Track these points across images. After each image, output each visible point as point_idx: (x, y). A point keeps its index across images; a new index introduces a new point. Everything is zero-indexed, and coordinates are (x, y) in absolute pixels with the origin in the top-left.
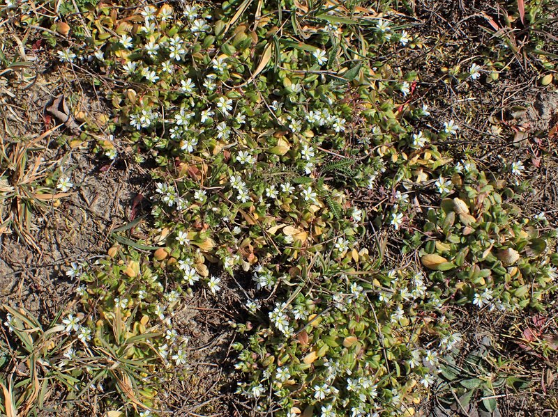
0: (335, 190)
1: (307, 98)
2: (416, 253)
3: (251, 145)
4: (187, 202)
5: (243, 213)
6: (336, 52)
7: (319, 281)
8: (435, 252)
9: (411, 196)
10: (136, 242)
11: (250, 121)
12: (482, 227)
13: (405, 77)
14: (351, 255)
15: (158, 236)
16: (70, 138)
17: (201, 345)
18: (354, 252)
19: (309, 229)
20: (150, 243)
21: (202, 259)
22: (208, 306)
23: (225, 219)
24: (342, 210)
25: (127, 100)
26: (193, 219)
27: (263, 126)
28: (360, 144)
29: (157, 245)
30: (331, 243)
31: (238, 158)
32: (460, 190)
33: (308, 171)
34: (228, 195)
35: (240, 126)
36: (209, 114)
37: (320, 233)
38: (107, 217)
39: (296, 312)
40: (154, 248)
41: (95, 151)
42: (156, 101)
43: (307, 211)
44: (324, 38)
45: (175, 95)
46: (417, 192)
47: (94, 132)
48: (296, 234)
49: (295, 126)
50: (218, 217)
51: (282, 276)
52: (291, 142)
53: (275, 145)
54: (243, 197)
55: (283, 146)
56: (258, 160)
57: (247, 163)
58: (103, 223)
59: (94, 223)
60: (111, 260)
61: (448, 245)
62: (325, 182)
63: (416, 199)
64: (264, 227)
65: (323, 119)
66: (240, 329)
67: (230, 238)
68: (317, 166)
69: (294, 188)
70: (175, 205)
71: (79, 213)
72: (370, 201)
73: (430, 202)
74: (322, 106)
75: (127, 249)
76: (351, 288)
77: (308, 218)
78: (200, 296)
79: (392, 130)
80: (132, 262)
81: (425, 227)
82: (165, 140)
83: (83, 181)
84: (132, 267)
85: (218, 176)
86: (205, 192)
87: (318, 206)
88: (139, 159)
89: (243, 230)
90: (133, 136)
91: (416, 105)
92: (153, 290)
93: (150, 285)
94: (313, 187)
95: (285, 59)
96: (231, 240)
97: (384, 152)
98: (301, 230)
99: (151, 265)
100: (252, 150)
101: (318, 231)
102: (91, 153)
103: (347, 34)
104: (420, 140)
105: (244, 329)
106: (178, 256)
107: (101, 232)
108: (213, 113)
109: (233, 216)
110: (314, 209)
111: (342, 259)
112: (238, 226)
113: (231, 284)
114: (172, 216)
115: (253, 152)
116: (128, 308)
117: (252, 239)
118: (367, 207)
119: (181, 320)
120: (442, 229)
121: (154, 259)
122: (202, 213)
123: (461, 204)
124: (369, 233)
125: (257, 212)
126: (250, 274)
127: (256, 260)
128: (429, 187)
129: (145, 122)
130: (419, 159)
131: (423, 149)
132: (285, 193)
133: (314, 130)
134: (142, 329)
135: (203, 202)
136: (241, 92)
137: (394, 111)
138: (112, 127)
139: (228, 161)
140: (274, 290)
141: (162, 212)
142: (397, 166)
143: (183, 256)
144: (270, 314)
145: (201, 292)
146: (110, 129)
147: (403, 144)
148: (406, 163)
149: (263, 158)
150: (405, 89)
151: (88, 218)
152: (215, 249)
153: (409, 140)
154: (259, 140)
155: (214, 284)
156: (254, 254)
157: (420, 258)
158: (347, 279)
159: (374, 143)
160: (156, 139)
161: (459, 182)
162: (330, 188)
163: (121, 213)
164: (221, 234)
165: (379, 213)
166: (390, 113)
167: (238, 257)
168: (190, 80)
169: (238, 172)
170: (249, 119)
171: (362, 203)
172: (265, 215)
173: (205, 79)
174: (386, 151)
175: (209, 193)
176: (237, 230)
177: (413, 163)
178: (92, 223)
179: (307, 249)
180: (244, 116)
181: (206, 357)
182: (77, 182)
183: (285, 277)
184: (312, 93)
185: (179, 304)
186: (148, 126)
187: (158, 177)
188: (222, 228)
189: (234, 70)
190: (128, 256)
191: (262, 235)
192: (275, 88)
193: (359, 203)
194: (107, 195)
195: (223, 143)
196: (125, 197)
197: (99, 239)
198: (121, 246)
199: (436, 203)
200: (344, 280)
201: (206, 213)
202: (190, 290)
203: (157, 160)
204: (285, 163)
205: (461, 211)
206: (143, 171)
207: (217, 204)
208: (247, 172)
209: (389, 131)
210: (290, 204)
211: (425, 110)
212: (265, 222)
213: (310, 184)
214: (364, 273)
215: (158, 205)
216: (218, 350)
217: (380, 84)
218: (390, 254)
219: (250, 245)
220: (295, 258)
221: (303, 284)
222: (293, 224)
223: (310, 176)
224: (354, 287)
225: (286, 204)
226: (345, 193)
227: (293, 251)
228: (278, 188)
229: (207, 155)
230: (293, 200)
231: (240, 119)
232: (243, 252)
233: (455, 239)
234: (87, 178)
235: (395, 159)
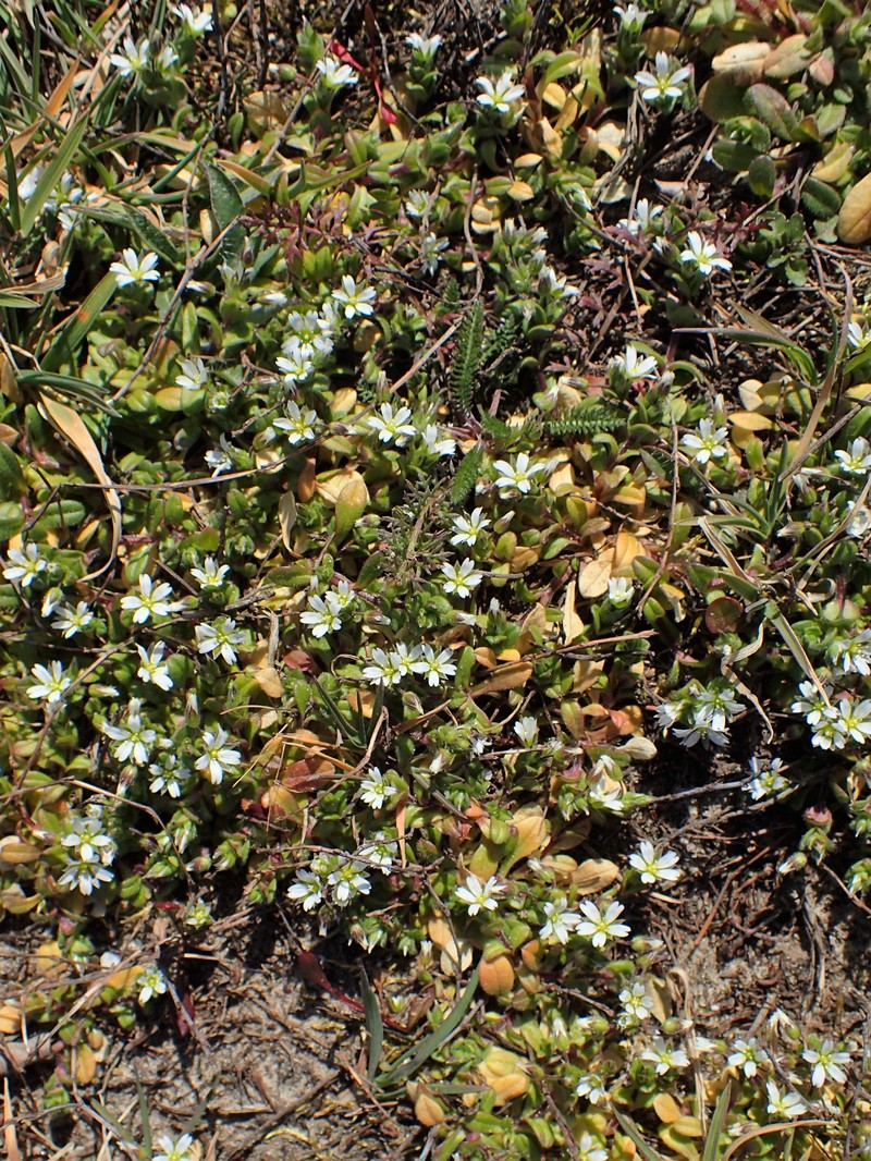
0: (538, 398)
1: (240, 362)
2: (820, 247)
3: (300, 580)
4: (380, 836)
5: (485, 688)
6: (145, 223)
7: (778, 557)
8: (840, 189)
9: (650, 193)
10: (428, 1030)
11: (234, 552)
12: (832, 23)
13: (307, 65)
14: (744, 434)
15: (444, 958)
16: (60, 1072)
17: (807, 976)
18: (739, 419)
19: (616, 521)
20: (450, 991)
21: (564, 863)
22: (704, 904)
23: (479, 747)
24: (602, 401)
25: (20, 870)
26: (438, 837)
27: (263, 520)
28: (437, 273)
29: (466, 975)
30: (686, 473)
31: (319, 632)
32: (692, 48)
33: (447, 447)
34: (412, 708)
35: (231, 585)
36: (157, 657)
37: (641, 493)
38: (324, 1073)
39: (847, 665)
40: (472, 982)
41: (126, 1020)
42: (58, 791)
43: (560, 504)
44: (91, 241)
45: (63, 732)
46: (644, 173)
47: (73, 1000)
48: (615, 563)
49: (299, 427)
50: (464, 766)
51: (718, 657)
52: (344, 461)
53: (330, 510)
54: (437, 668)
55: (344, 489)
56: (353, 579)
57: (346, 615)
58: (336, 1093)
59: (326, 1116)
60: (449, 1123)
61: (837, 146)
62: (501, 417)
63: (664, 186)
64: (550, 646)
65: (317, 341)
66: (820, 848)
67: (540, 758)
68: (446, 419)
69: (477, 511)
70: (373, 873)
71: (279, 1145)
72: (613, 313)
73: (687, 149)
74: (278, 327)
75: (441, 1066)
76: (847, 469)
77: (581, 507)
78: (666, 915)
79: (436, 160)
80: (482, 1067)
81: (758, 190)
82: (178, 818)
83: (197, 1092)
84: (497, 1075)
85: (348, 714)
86: (375, 772)
87: (560, 467)
88: (198, 914)
89: (532, 709)
90: (132, 898)
91: (397, 68)
92: (589, 1044)
93: (574, 1047)
94: (498, 456)
95: (103, 375)
96: (545, 759)
97: (490, 214)
98: (608, 545)
99: (516, 1015)
100: (314, 580)
101: (633, 496)
102: (126, 1035)
103: (114, 176)
104: (501, 92)
105: (822, 835)
106: (525, 930)
107: (360, 1111)
108: (160, 645)
109: (481, 721)
110: (563, 480)
111: (745, 464)
112: (516, 718)
113: (674, 814)
114: (403, 894)
115: (323, 580)
116: (611, 1136)
117: (569, 696)
118: (624, 330)
119: (711, 999)
120: (783, 143)
121: (502, 1000)
122: (431, 806)
123: (736, 58)
124: (702, 356)
125: (498, 648)
126: (668, 746)
127: (637, 712)
128: (646, 134)
129: (98, 851)
130: (553, 125)
131: (530, 95)
132: (480, 541)
133: (338, 384)
134: (690, 1126)
135: (399, 788)
136: (142, 542)
137: (386, 136)
138: (81, 945)
139: (318, 663)
140: (754, 699)
141: (378, 917)
142: (546, 195)
143: (532, 915)
144: (816, 741)
145: (656, 908)
146: (81, 954)
147: (490, 150)
148: (547, 166)
149: (353, 562)
150: (338, 74)
151: (304, 1128)
152: (553, 813)
153: (487, 125)
154: (297, 551)
155: (655, 865)
156: (618, 707)
157: (839, 243)
158: (816, 471)
159: (453, 232)
160: (164, 840)
161: (670, 38)
162: (524, 412)
163: (332, 1030)
164: (516, 779)
165: (658, 308)
166: (387, 151)
167: (606, 760)
168: (38, 670)
169: (362, 652)
170: (227, 552)
171: (607, 341)
172: (518, 628)
173: (55, 626)
174: (489, 206)
175: (382, 761)
176: (526, 728)
177: (560, 144)
178: (324, 1123)
179: (671, 551)
180: (209, 561)
181: (849, 976)
182: (189, 1111)
183: (727, 650)
184: (231, 339)
185: (661, 983)
186: (115, 847)
187: (273, 885)
188: (499, 766)
189: (68, 534)
190: (461, 1072)
191: (573, 661)
192: (172, 441)
193: (602, 348)
194: (264, 1046)
195: (260, 654)
196: (292, 1000)
197: (376, 1126)
198: (424, 1077)
199: (701, 129)
200: (815, 482)
201: (437, 794)
202: (638, 942)
203: (223, 865)
204: (393, 504)
205: (758, 65)
206: (241, 917)
207: (425, 751)
208: (372, 623)
209: (438, 170)
210: (520, 542)
211: (424, 44)
212: (539, 637)
213: (486, 460)
214: (817, 418)
215: (352, 922)
216: (844, 935)
217: (293, 142)
218: (789, 323)
219: (586, 710)
220: (681, 595)
221: (771, 609)
222: (581, 559)
223: (465, 450)
224: (847, 461)
225: (516, 554)
226: (558, 375)
227: (658, 594)
228: (457, 555)
229: (270, 717)
230: (511, 527)
231: (210, 576)
232: (595, 738)
233: (830, 118)
234: (194, 1079)
235: (522, 191)
